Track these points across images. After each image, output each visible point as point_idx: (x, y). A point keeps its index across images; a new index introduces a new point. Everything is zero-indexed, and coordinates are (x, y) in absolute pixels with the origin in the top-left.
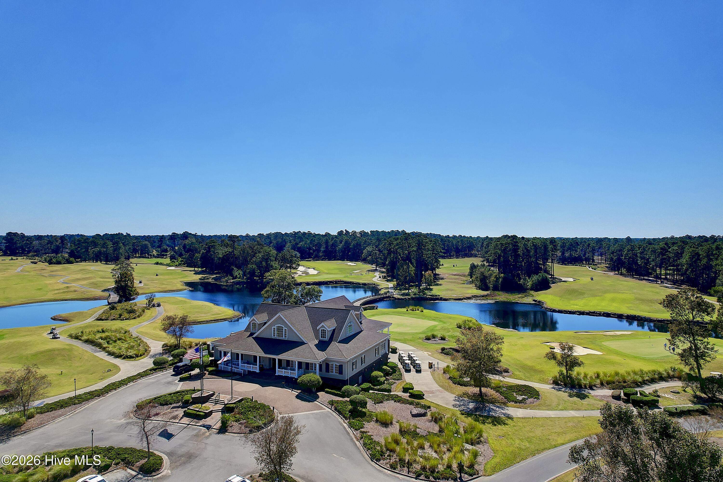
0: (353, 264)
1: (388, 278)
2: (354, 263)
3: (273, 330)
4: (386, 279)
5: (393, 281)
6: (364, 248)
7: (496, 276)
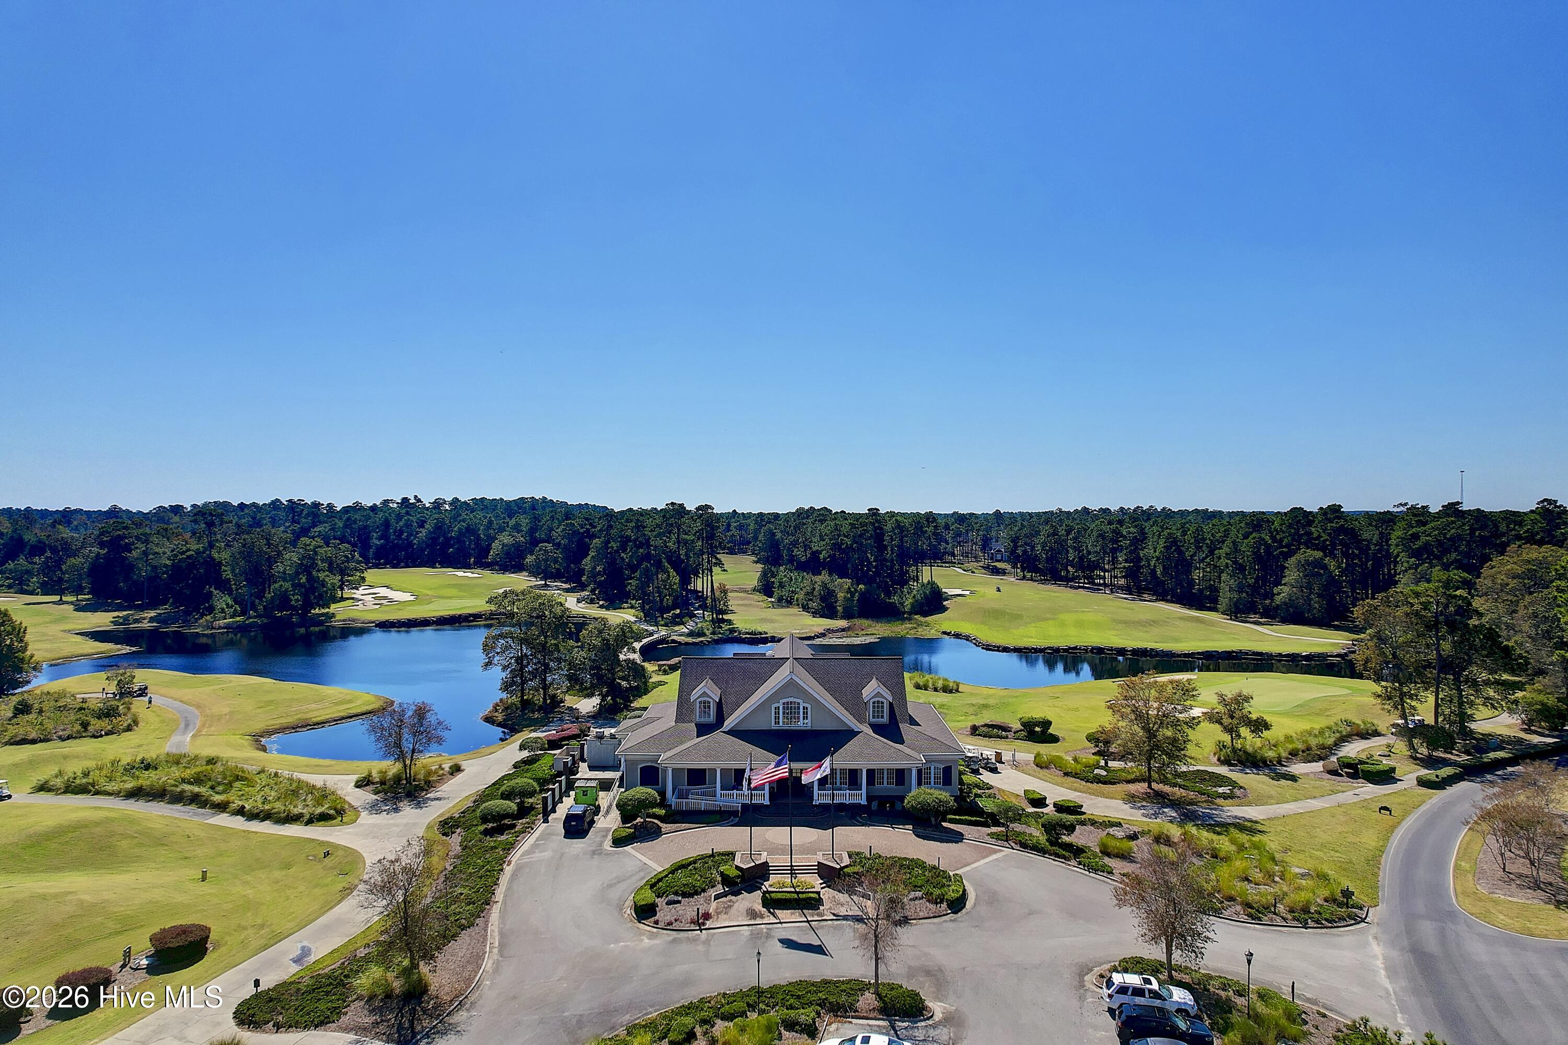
0: (469, 575)
1: (601, 603)
2: (472, 573)
3: (773, 710)
4: (597, 605)
5: (621, 608)
6: (493, 539)
7: (849, 588)
